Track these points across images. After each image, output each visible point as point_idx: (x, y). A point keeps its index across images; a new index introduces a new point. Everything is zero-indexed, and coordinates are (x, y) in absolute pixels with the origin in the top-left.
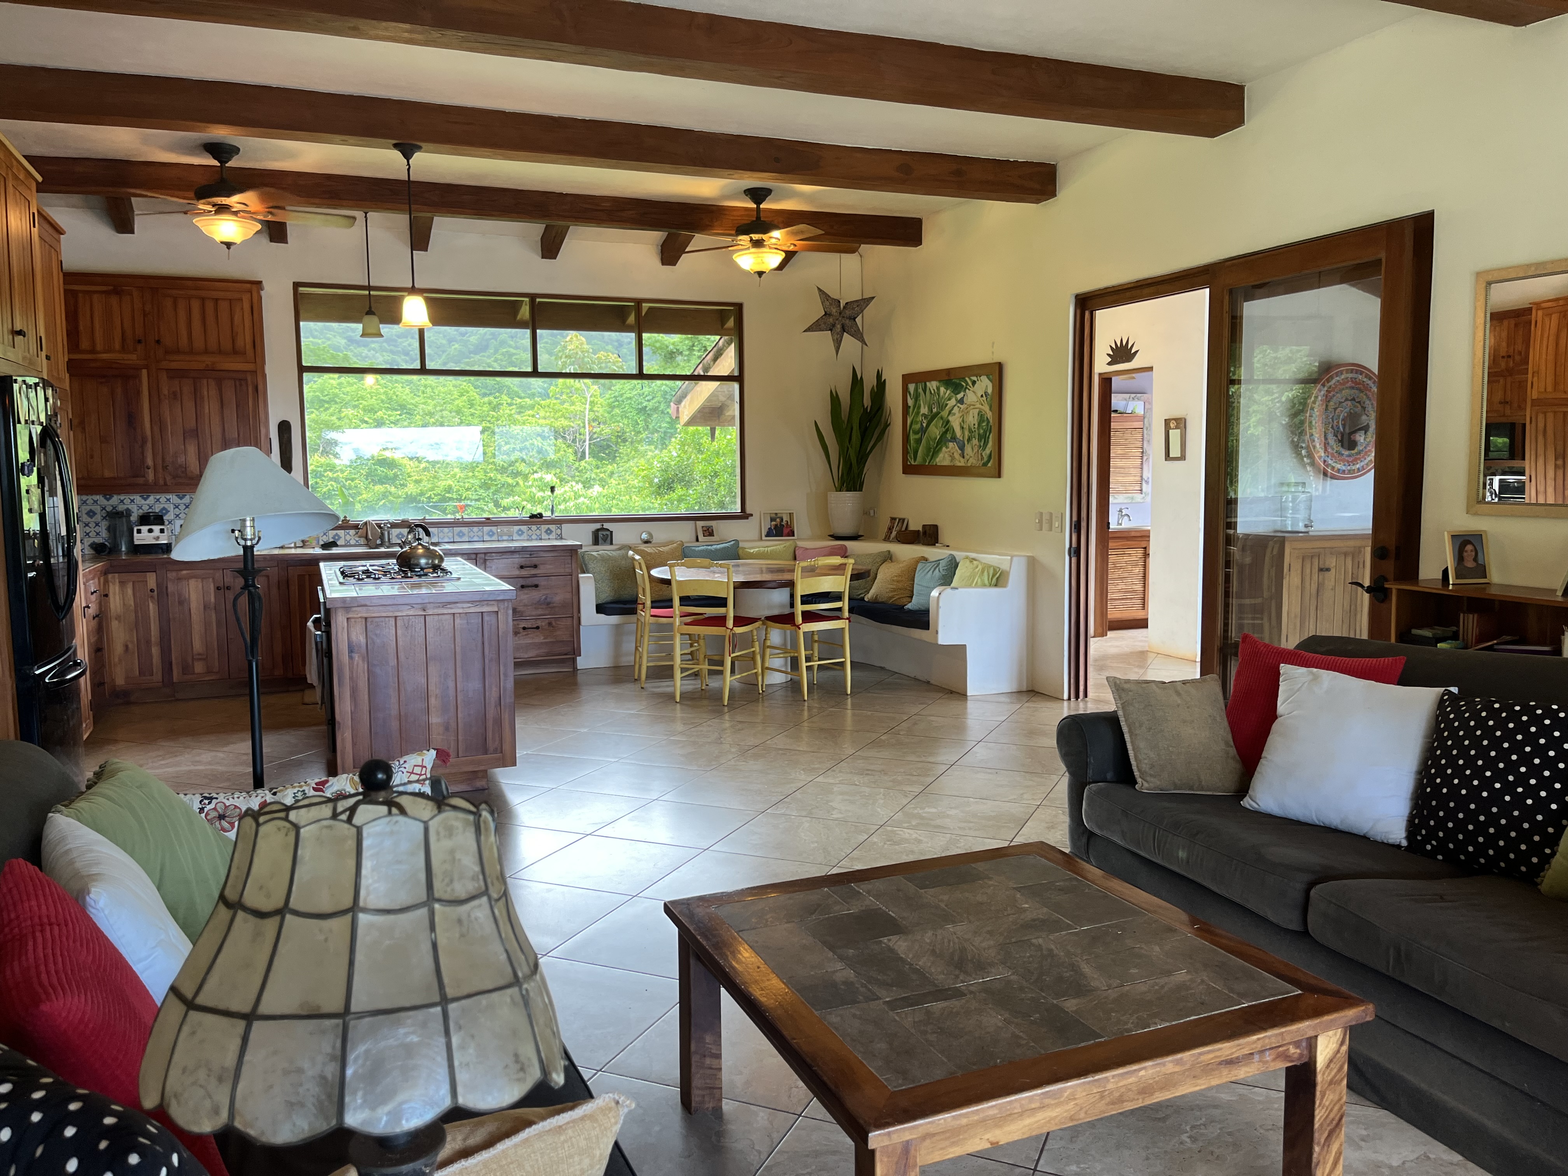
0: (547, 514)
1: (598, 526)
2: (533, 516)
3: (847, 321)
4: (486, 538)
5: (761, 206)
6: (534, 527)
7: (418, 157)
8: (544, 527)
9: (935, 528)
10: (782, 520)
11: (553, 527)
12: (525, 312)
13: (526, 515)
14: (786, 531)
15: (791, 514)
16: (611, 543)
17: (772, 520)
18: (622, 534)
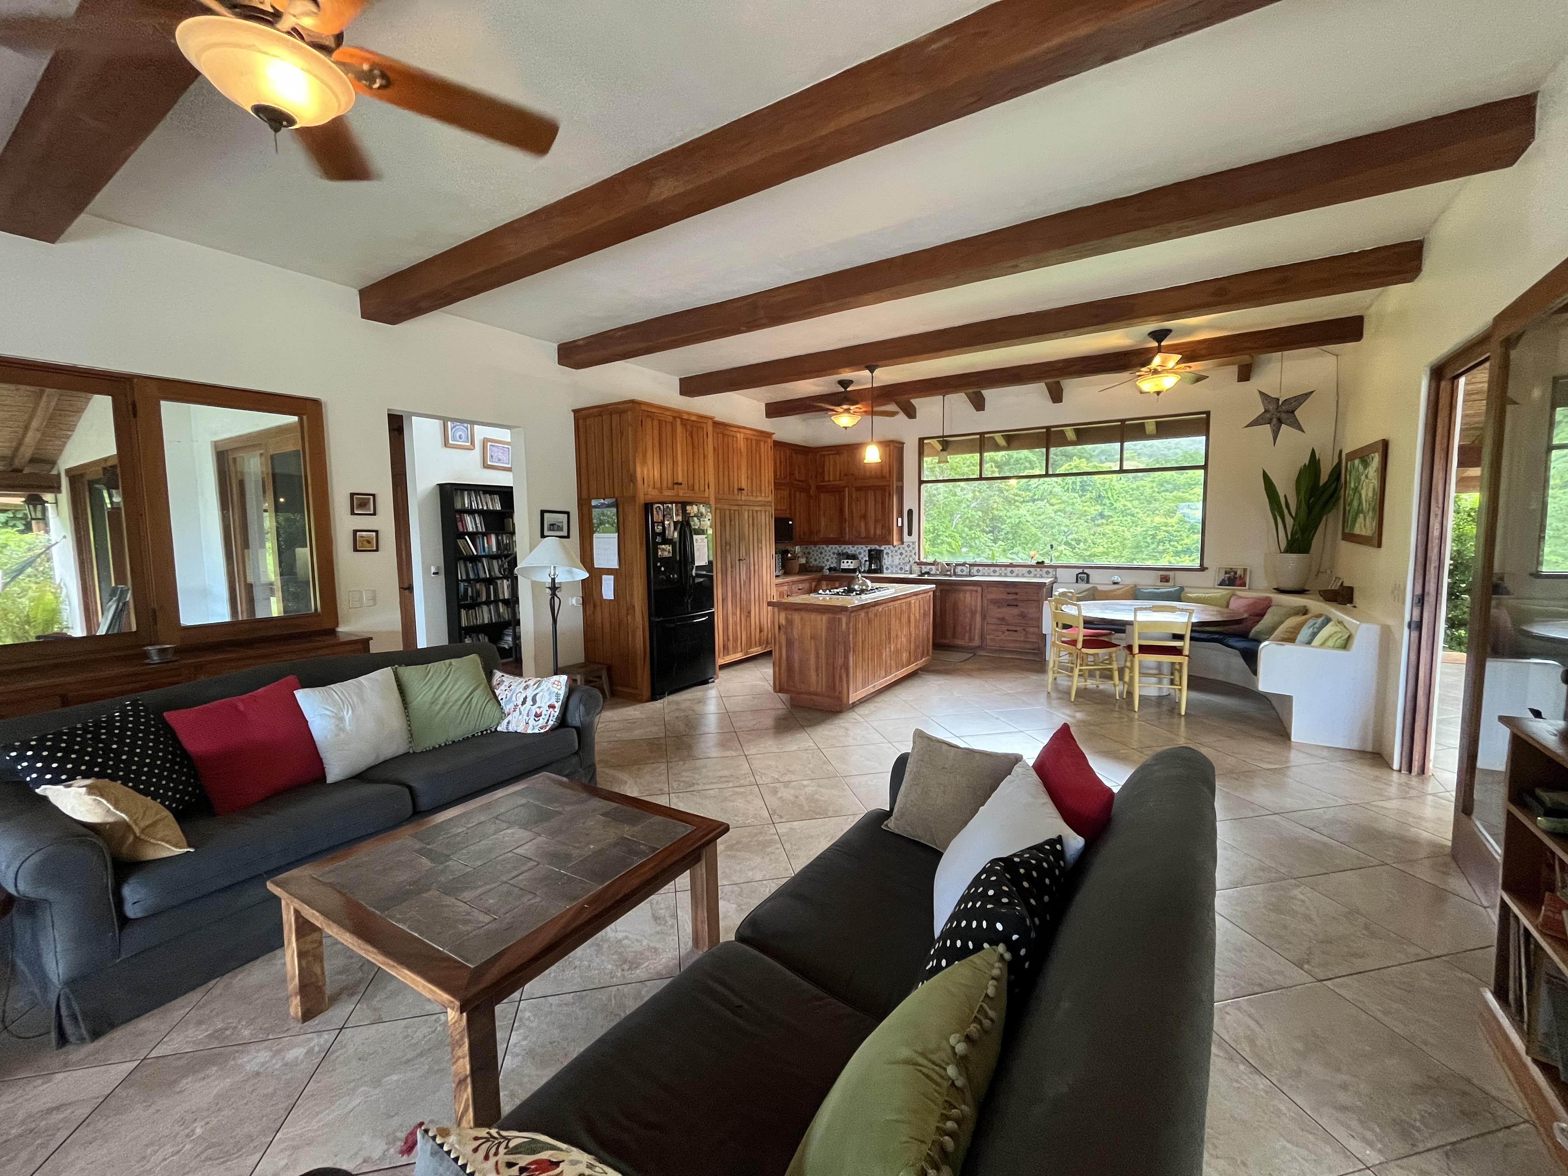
0: (1047, 562)
1: (1081, 571)
2: (1038, 563)
3: (1283, 414)
4: (992, 574)
5: (1163, 344)
6: (1038, 569)
7: (877, 372)
8: (1045, 570)
9: (1351, 590)
10: (1236, 573)
11: (1050, 570)
12: (1070, 434)
13: (1034, 562)
14: (1238, 582)
15: (1245, 570)
16: (1088, 582)
17: (1226, 573)
18: (1096, 578)
